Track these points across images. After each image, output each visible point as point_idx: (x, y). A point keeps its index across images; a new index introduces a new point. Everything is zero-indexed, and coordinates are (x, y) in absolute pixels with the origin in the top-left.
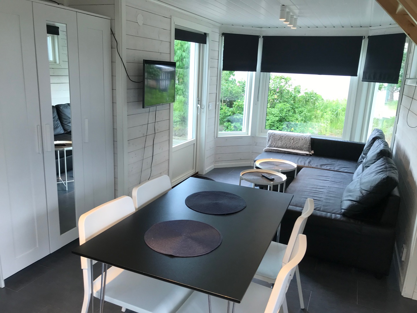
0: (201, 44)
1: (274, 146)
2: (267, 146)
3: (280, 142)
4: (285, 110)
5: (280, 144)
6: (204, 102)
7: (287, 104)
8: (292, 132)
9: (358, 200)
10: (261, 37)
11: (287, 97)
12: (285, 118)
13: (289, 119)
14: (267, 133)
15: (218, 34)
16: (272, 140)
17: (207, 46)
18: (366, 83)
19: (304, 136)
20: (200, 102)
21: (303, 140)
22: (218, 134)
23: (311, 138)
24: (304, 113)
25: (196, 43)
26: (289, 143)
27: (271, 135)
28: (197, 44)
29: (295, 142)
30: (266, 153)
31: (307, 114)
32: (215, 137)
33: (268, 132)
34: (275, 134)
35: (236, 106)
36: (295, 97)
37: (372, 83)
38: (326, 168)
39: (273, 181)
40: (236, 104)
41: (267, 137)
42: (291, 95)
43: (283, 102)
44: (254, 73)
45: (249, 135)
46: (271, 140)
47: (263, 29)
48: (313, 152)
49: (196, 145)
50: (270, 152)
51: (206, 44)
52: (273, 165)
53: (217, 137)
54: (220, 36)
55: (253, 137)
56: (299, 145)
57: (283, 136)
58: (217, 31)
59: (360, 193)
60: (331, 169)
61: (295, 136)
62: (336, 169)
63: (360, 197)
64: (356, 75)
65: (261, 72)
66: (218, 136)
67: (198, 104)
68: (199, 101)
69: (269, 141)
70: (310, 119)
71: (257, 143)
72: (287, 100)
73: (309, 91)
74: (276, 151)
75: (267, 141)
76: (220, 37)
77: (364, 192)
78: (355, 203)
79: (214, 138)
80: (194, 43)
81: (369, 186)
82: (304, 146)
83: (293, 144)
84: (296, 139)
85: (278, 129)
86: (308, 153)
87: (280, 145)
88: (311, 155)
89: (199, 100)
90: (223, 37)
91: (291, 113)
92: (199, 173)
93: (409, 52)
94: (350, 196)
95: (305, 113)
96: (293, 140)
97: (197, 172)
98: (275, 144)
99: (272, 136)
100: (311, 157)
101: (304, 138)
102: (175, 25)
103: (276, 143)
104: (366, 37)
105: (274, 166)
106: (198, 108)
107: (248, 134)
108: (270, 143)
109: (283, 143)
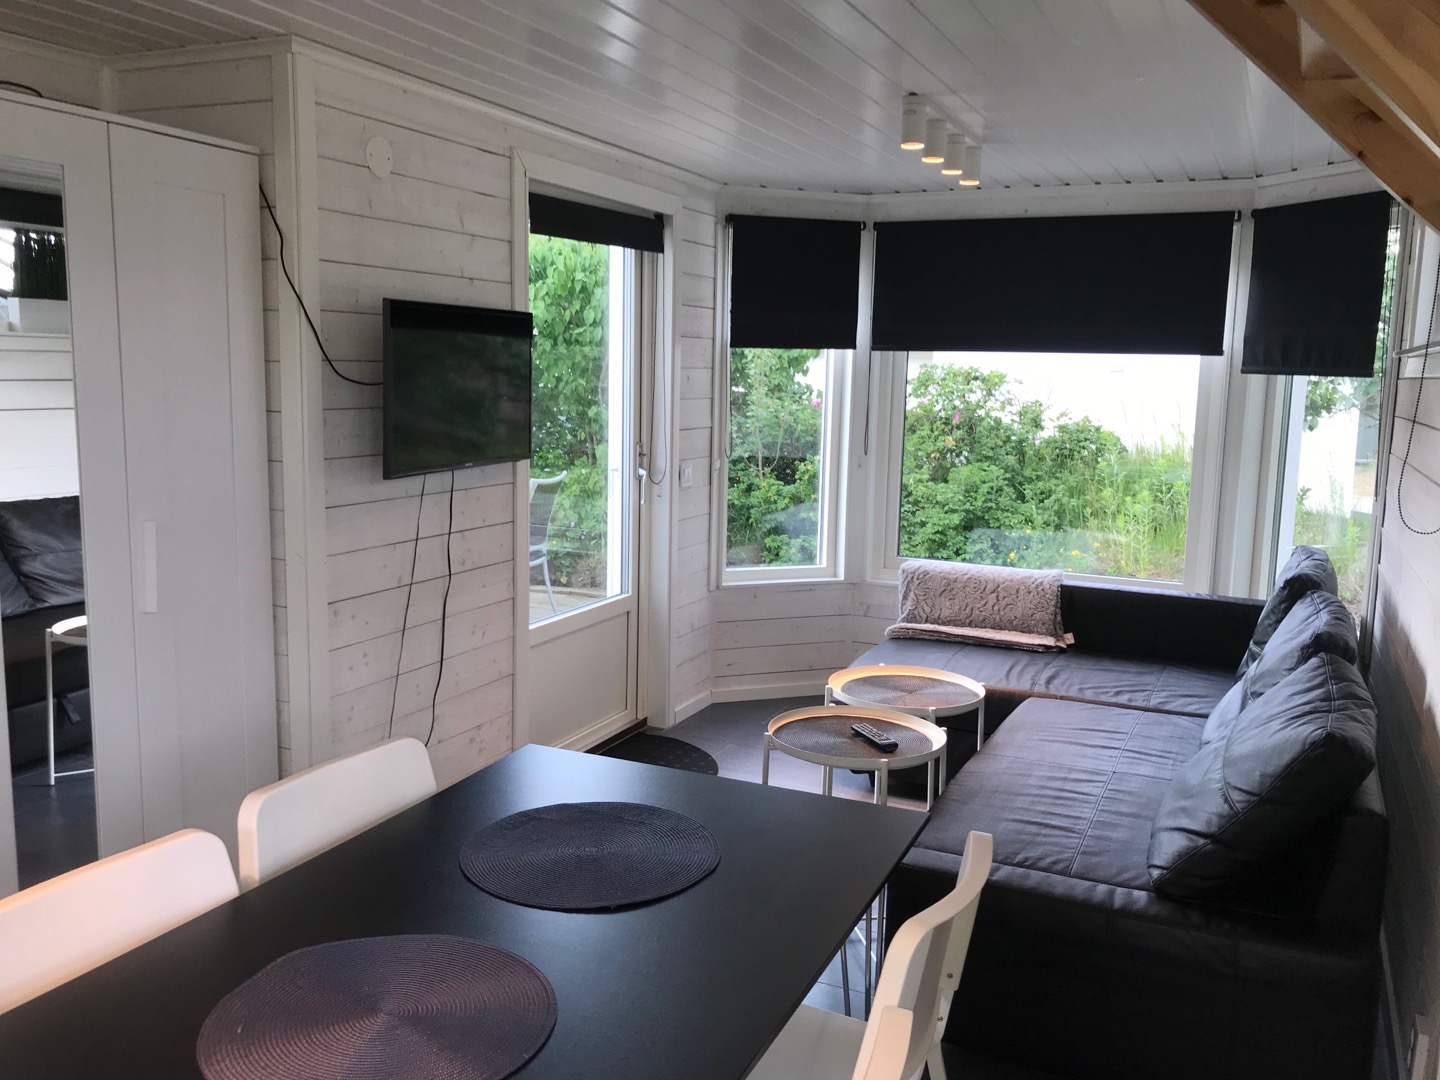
0: (646, 253)
1: (924, 616)
2: (902, 616)
3: (948, 603)
4: (984, 488)
5: (946, 609)
6: (662, 460)
7: (993, 468)
8: (1012, 565)
9: (1214, 829)
10: (870, 225)
11: (991, 443)
12: (983, 518)
13: (998, 520)
14: (900, 571)
15: (712, 220)
16: (916, 595)
17: (667, 260)
18: (1257, 381)
19: (1036, 580)
20: (645, 460)
21: (1029, 593)
22: (724, 577)
23: (1062, 587)
24: (1053, 497)
25: (628, 250)
26: (979, 605)
27: (912, 578)
28: (631, 253)
29: (1003, 603)
30: (893, 645)
31: (1065, 500)
32: (713, 587)
33: (904, 565)
34: (926, 573)
35: (806, 477)
36: (1021, 442)
37: (1281, 379)
38: (1114, 700)
39: (892, 752)
40: (808, 470)
41: (899, 583)
42: (1008, 437)
43: (978, 461)
45: (841, 577)
46: (912, 595)
47: (876, 199)
48: (1070, 639)
49: (634, 616)
50: (911, 639)
51: (662, 251)
52: (896, 688)
53: (718, 587)
54: (720, 227)
55: (854, 584)
56: (1018, 612)
57: (956, 581)
58: (708, 207)
59: (1221, 801)
60: (1133, 704)
61: (1002, 581)
62: (1153, 703)
63: (1221, 816)
64: (1220, 352)
65: (874, 349)
66: (724, 584)
67: (641, 466)
68: (643, 454)
69: (905, 598)
70: (1078, 520)
71: (869, 608)
72: (991, 454)
73: (1074, 418)
74: (933, 638)
75: (901, 597)
76: (720, 232)
77: (1236, 796)
78: (1201, 841)
79: (709, 591)
80: (620, 249)
81: (1258, 773)
82: (1038, 616)
83: (996, 608)
84: (1004, 590)
85: (959, 558)
86: (1050, 641)
87: (946, 613)
88: (1061, 651)
89: (645, 452)
90: (731, 230)
91: (1004, 500)
92: (649, 724)
93: (1407, 259)
94: (1183, 810)
95: (1057, 500)
96: (994, 595)
97: (640, 717)
98: (927, 609)
99: (918, 582)
100: (1062, 657)
101: (1033, 586)
102: (531, 180)
103: (934, 606)
104: (1247, 213)
105: (899, 694)
106: (639, 479)
107: (835, 576)
108: (909, 605)
109: (957, 604)
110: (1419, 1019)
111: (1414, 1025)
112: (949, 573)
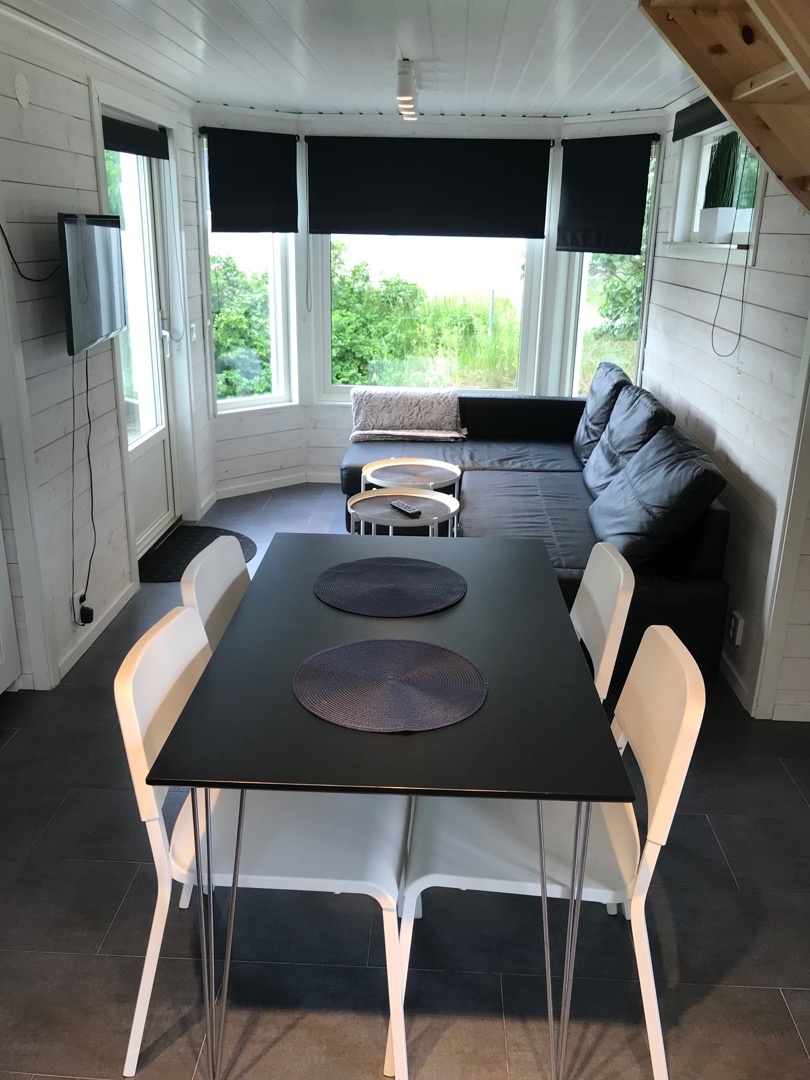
0: (154, 160)
1: (372, 425)
2: (355, 427)
3: (387, 415)
4: (349, 329)
5: (386, 419)
6: (179, 322)
7: (349, 313)
8: (375, 384)
9: (646, 529)
10: (302, 138)
11: (344, 295)
12: (350, 351)
13: (361, 352)
14: (352, 395)
15: (191, 130)
16: (365, 411)
17: (169, 167)
19: (443, 394)
20: (166, 322)
21: (440, 404)
22: (218, 408)
23: (459, 398)
24: (391, 333)
25: (140, 157)
26: (408, 415)
27: (360, 399)
28: (143, 160)
29: (423, 412)
30: (356, 447)
31: (398, 335)
32: (212, 416)
33: (352, 392)
34: (370, 396)
35: (222, 326)
36: (360, 293)
37: (578, 254)
38: (513, 467)
40: (222, 321)
41: (352, 404)
42: (352, 290)
43: (338, 309)
44: (291, 236)
45: (296, 401)
46: (362, 411)
47: (304, 117)
48: (465, 432)
49: (167, 442)
50: (368, 441)
51: (168, 158)
52: (405, 473)
53: (215, 416)
54: (196, 136)
55: (306, 406)
56: (434, 417)
57: (391, 399)
58: (187, 120)
59: (644, 512)
60: (525, 468)
62: (535, 467)
63: (648, 523)
64: (543, 237)
65: (310, 232)
66: (219, 413)
67: (163, 328)
68: (165, 320)
69: (357, 413)
70: (409, 348)
71: (318, 422)
72: (345, 303)
73: (391, 276)
74: (383, 439)
75: (354, 415)
76: (196, 140)
77: (654, 510)
78: (639, 538)
79: (209, 419)
81: (666, 496)
82: (446, 419)
83: (419, 416)
84: (423, 402)
86: (456, 435)
87: (386, 422)
88: (464, 440)
89: (165, 317)
90: (205, 140)
91: (362, 337)
92: (183, 519)
93: (659, 181)
94: (621, 523)
95: (394, 336)
96: (417, 407)
97: (178, 515)
98: (374, 421)
99: (363, 401)
100: (466, 444)
101: (442, 399)
102: (102, 105)
103: (378, 418)
104: (558, 142)
105: (407, 477)
106: (162, 339)
107: (290, 402)
108: (361, 418)
109: (394, 414)
110: (736, 613)
111: (733, 616)
112: (386, 395)
